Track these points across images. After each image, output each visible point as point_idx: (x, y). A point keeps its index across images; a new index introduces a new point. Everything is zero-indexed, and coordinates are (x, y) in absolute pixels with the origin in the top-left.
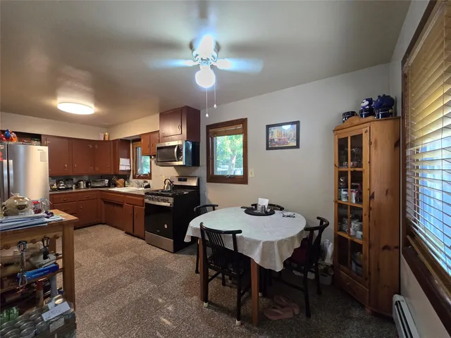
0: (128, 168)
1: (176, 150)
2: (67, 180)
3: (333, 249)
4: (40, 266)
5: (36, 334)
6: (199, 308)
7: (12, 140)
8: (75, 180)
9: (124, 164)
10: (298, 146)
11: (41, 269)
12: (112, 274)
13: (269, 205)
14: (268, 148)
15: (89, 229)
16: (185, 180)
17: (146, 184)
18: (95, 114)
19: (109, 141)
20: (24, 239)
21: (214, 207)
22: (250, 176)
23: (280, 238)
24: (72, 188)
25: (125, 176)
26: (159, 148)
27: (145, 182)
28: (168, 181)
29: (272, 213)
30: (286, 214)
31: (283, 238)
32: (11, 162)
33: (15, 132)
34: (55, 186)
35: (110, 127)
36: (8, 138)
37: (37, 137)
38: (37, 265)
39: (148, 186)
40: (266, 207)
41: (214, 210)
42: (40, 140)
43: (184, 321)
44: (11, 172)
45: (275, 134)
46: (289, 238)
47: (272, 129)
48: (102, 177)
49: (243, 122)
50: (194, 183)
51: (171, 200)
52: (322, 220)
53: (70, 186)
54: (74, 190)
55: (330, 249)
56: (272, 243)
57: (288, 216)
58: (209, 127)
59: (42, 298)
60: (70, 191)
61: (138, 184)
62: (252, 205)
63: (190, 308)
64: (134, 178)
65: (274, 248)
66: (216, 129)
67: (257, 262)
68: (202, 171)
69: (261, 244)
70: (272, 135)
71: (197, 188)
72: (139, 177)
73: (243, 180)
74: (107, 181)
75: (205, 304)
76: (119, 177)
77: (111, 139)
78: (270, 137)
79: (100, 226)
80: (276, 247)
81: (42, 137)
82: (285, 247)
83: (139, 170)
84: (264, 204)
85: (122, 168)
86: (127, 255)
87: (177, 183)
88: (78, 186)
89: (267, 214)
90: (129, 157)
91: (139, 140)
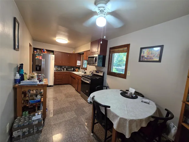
0: (80, 65)
1: (95, 58)
2: (61, 67)
3: (176, 131)
4: (35, 99)
5: (28, 124)
6: (89, 135)
7: (45, 52)
8: (63, 67)
9: (79, 63)
10: (160, 61)
11: (36, 100)
12: (64, 106)
13: (135, 92)
14: (140, 61)
15: (65, 86)
16: (98, 72)
17: (85, 72)
18: (68, 43)
19: (74, 54)
20: (30, 89)
21: (107, 88)
22: (128, 74)
23: (132, 118)
24: (62, 70)
25: (79, 68)
26: (89, 58)
27: (85, 71)
28: (91, 72)
29: (136, 98)
30: (145, 100)
31: (134, 118)
32: (44, 59)
33: (46, 50)
34: (57, 69)
35: (75, 48)
36: (44, 52)
37: (53, 52)
38: (34, 99)
39: (85, 73)
40: (133, 93)
41: (107, 89)
42: (53, 53)
43: (80, 138)
44: (44, 63)
45: (145, 53)
46: (138, 120)
47: (144, 50)
48: (72, 67)
49: (128, 46)
50: (102, 75)
51: (90, 81)
52: (169, 113)
53: (61, 69)
54: (63, 71)
55: (174, 130)
56: (126, 120)
57: (145, 102)
58: (111, 49)
59: (37, 110)
60: (61, 71)
61: (82, 71)
62: (126, 90)
63: (85, 133)
64: (81, 69)
65: (126, 123)
66: (114, 49)
67: (115, 128)
68: (105, 69)
69: (119, 118)
70: (144, 53)
71: (103, 77)
72: (83, 69)
73: (124, 76)
74: (73, 69)
75: (92, 134)
76: (77, 68)
77: (75, 53)
78: (142, 55)
79: (69, 85)
80: (128, 122)
81: (54, 52)
82: (134, 125)
83: (83, 66)
84: (132, 92)
85: (78, 64)
86: (72, 99)
87: (95, 73)
88: (64, 69)
89: (132, 98)
90: (80, 60)
91: (83, 54)
